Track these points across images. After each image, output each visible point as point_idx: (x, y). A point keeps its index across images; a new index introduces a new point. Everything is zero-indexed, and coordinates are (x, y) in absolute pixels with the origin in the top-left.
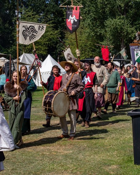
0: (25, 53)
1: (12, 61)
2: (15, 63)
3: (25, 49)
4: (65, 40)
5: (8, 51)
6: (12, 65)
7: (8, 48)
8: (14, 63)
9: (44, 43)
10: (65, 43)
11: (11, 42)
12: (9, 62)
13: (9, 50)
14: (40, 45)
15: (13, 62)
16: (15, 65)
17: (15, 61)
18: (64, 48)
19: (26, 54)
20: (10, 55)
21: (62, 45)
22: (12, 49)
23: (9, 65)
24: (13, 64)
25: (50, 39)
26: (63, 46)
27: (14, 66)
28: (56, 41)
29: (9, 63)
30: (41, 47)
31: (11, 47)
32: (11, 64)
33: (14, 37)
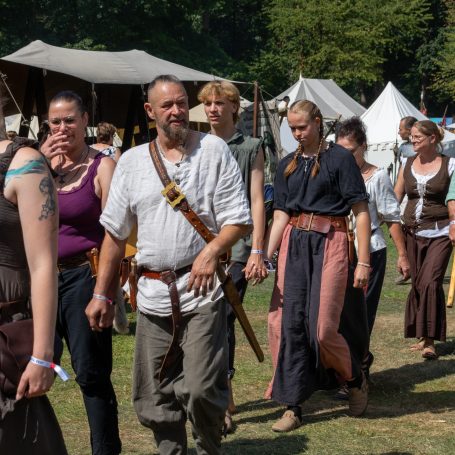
0: (306, 76)
1: (263, 104)
2: (272, 111)
3: (307, 63)
4: (446, 31)
5: (247, 70)
6: (263, 120)
7: (249, 60)
8: (269, 113)
9: (373, 43)
10: (446, 41)
11: (257, 38)
12: (251, 107)
13: (252, 68)
14: (357, 49)
15: (264, 110)
16: (271, 120)
17: (270, 104)
18: (442, 59)
19: (309, 80)
20: (256, 83)
21: (437, 50)
22: (262, 65)
23: (252, 119)
24: (266, 116)
25: (393, 27)
26: (439, 53)
27: (268, 124)
28: (415, 37)
29: (253, 112)
30: (360, 56)
31: (259, 54)
32: (258, 117)
33: (270, 21)
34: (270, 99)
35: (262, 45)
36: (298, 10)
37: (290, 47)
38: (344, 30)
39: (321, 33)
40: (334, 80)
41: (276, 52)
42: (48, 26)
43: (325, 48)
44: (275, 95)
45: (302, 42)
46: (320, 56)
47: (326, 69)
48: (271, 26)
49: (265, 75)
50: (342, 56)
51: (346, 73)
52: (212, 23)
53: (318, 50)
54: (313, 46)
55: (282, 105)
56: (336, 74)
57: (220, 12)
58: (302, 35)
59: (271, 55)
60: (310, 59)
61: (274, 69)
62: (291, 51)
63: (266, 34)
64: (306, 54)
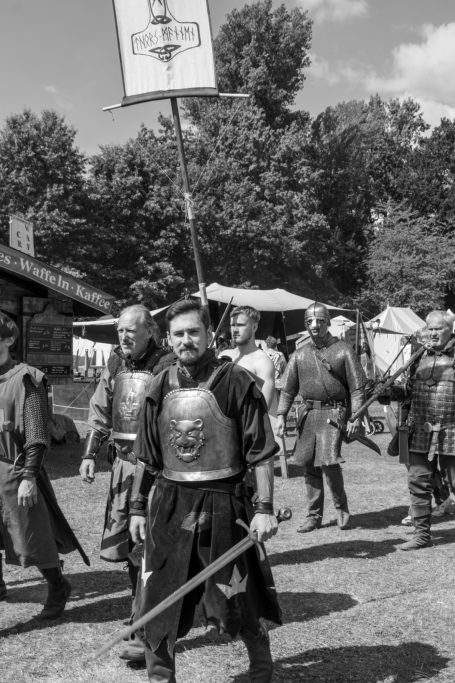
34: (367, 321)
36: (386, 261)
37: (381, 285)
38: (418, 275)
39: (402, 277)
41: (371, 290)
42: (222, 273)
43: (405, 286)
44: (371, 319)
45: (389, 283)
46: (401, 292)
47: (405, 300)
48: (368, 272)
49: (364, 305)
50: (417, 292)
51: (420, 304)
52: (330, 271)
53: (400, 288)
54: (397, 286)
55: (375, 325)
56: (412, 304)
57: (335, 263)
58: (389, 278)
59: (368, 292)
60: (395, 294)
61: (370, 300)
62: (382, 289)
64: (392, 291)
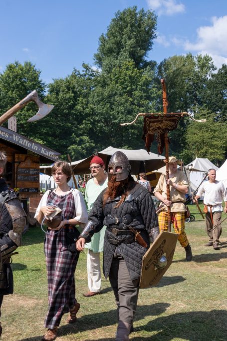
0: (199, 157)
1: (184, 167)
2: (187, 169)
7: (179, 152)
9: (221, 146)
11: (182, 145)
12: (180, 168)
13: (180, 155)
14: (216, 148)
15: (184, 169)
16: (187, 172)
17: (186, 167)
19: (199, 159)
22: (184, 154)
24: (185, 171)
30: (217, 150)
31: (182, 150)
33: (186, 139)
34: (186, 165)
35: (183, 147)
36: (196, 135)
37: (193, 147)
38: (211, 142)
39: (203, 143)
40: (208, 158)
41: (188, 149)
42: (113, 142)
43: (205, 148)
44: (188, 164)
45: (197, 146)
46: (203, 151)
47: (205, 155)
48: (187, 141)
49: (185, 157)
50: (211, 151)
51: (212, 156)
53: (202, 149)
54: (201, 147)
55: (190, 167)
58: (197, 144)
59: (186, 151)
60: (200, 152)
61: (188, 155)
62: (193, 149)
63: (185, 144)
64: (199, 150)
